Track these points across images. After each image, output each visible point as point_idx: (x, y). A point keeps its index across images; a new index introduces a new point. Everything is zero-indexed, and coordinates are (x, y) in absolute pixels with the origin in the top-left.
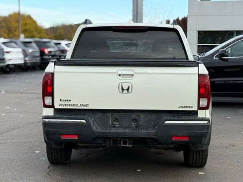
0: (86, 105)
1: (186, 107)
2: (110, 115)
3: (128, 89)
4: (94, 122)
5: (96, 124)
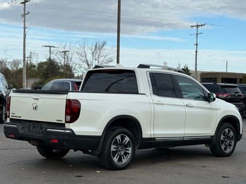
0: (20, 117)
1: (60, 121)
2: (31, 124)
3: (36, 108)
4: (24, 127)
5: (26, 129)
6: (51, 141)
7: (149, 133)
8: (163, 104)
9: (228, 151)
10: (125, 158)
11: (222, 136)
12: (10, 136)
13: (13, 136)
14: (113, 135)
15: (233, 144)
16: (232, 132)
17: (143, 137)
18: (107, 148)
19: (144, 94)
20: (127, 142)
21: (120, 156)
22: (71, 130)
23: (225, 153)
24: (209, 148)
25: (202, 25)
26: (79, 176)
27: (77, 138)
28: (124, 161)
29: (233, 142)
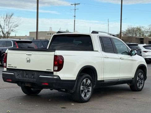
1: (49, 70)
2: (25, 72)
3: (29, 61)
4: (19, 74)
5: (20, 76)
6: (43, 84)
7: (101, 77)
8: (108, 58)
9: (141, 87)
10: (88, 94)
11: (138, 78)
12: (7, 80)
13: (11, 81)
14: (82, 79)
15: (143, 83)
16: (142, 75)
17: (98, 80)
18: (78, 88)
19: (97, 51)
20: (89, 83)
21: (85, 93)
22: (58, 76)
23: (139, 89)
24: (129, 86)
25: (78, 4)
26: (64, 108)
27: (61, 82)
28: (88, 96)
29: (143, 81)
